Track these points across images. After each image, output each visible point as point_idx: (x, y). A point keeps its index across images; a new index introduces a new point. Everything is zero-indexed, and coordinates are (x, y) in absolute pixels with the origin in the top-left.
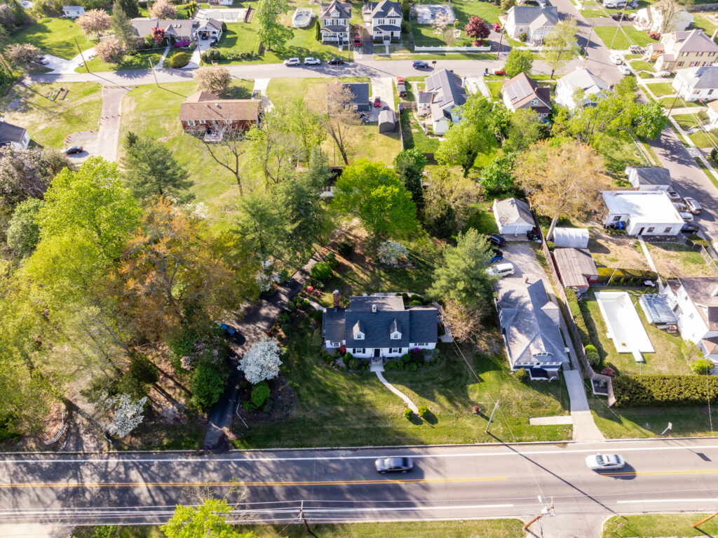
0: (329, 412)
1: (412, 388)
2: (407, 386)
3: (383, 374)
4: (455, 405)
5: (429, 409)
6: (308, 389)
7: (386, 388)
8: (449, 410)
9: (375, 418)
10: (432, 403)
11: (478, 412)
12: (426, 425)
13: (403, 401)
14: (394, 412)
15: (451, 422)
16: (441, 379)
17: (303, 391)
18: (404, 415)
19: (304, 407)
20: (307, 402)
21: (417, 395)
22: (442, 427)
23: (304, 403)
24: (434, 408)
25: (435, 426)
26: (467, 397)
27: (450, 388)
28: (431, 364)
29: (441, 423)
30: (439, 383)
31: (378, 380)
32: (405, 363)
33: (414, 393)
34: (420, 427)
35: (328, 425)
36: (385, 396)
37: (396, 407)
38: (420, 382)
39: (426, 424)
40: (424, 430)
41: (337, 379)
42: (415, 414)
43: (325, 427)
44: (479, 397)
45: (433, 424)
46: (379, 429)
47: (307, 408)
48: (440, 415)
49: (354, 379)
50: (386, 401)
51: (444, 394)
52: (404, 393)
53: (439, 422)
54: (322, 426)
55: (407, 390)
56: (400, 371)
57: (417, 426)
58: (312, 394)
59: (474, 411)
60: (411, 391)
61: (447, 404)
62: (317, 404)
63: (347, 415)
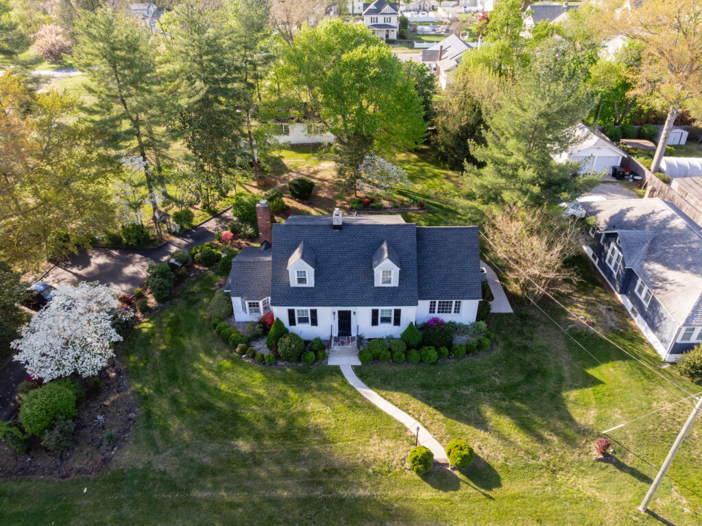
0: (213, 454)
1: (427, 400)
2: (414, 396)
3: (357, 370)
4: (541, 439)
5: (476, 450)
6: (174, 401)
7: (364, 399)
8: (527, 452)
9: (332, 471)
10: (482, 434)
11: (607, 458)
12: (471, 490)
13: (406, 429)
14: (382, 455)
15: (537, 483)
16: (498, 382)
17: (162, 405)
18: (408, 465)
19: (152, 444)
20: (165, 429)
21: (441, 417)
22: (514, 498)
23: (156, 433)
24: (486, 446)
25: (495, 492)
26: (568, 419)
27: (521, 400)
28: (469, 350)
29: (510, 487)
30: (492, 389)
31: (345, 383)
32: (409, 348)
33: (432, 410)
34: (455, 496)
35: (203, 489)
36: (360, 417)
37: (388, 443)
38: (447, 386)
39: (469, 489)
40: (465, 506)
41: (247, 379)
42: (436, 463)
43: (196, 493)
44: (599, 419)
45: (489, 488)
46: (341, 501)
47: (160, 443)
48: (504, 466)
49: (287, 380)
50: (362, 429)
51: (509, 414)
52: (407, 411)
53: (505, 482)
54: (188, 491)
55: (416, 404)
56: (397, 363)
57: (444, 495)
58: (181, 413)
59: (596, 454)
60: (426, 408)
61: (519, 437)
62: (186, 435)
63: (258, 463)
